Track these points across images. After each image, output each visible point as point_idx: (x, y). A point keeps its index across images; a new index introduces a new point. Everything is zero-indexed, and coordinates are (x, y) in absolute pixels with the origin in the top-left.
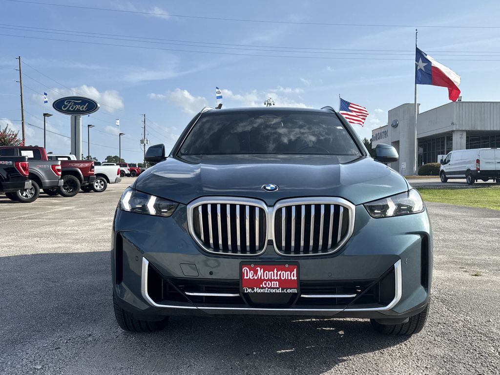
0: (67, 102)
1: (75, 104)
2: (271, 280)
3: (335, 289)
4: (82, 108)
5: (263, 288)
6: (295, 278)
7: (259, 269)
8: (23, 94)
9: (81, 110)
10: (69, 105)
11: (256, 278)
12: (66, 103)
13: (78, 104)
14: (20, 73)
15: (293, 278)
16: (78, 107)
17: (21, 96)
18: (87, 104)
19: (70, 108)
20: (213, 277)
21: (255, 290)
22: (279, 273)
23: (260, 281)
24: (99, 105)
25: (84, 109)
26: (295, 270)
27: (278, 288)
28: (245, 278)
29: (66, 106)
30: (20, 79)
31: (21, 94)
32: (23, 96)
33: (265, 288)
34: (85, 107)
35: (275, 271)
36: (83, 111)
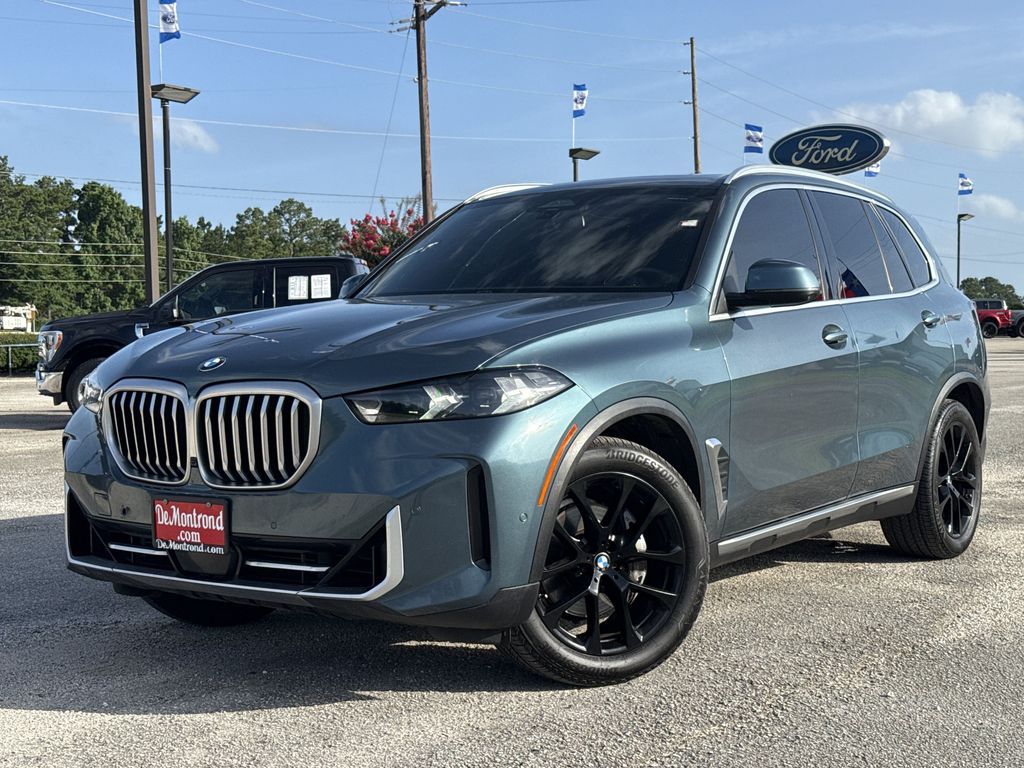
0: (803, 144)
1: (826, 145)
2: (191, 529)
3: (299, 555)
4: (843, 155)
5: (181, 542)
6: (222, 528)
7: (173, 507)
8: (698, 134)
9: (840, 159)
10: (810, 149)
11: (171, 524)
12: (801, 147)
13: (833, 145)
14: (693, 80)
15: (218, 528)
16: (831, 153)
17: (695, 138)
18: (856, 142)
19: (813, 159)
20: (127, 519)
21: (171, 545)
22: (199, 517)
23: (177, 529)
24: (886, 143)
25: (847, 158)
26: (221, 513)
27: (199, 544)
28: (159, 522)
29: (803, 153)
30: (693, 97)
31: (695, 134)
32: (699, 139)
33: (182, 543)
34: (849, 152)
35: (195, 514)
36: (845, 163)
